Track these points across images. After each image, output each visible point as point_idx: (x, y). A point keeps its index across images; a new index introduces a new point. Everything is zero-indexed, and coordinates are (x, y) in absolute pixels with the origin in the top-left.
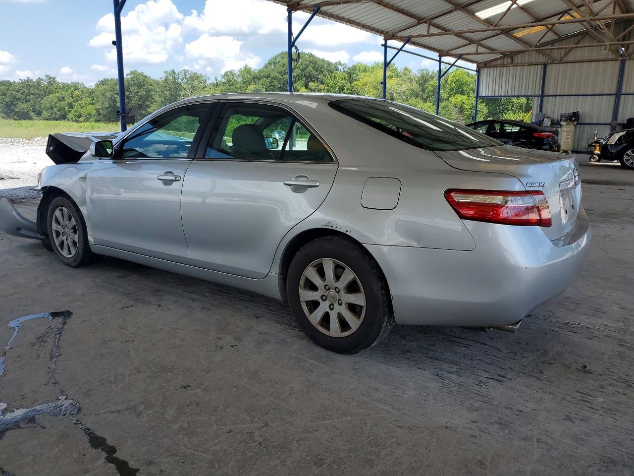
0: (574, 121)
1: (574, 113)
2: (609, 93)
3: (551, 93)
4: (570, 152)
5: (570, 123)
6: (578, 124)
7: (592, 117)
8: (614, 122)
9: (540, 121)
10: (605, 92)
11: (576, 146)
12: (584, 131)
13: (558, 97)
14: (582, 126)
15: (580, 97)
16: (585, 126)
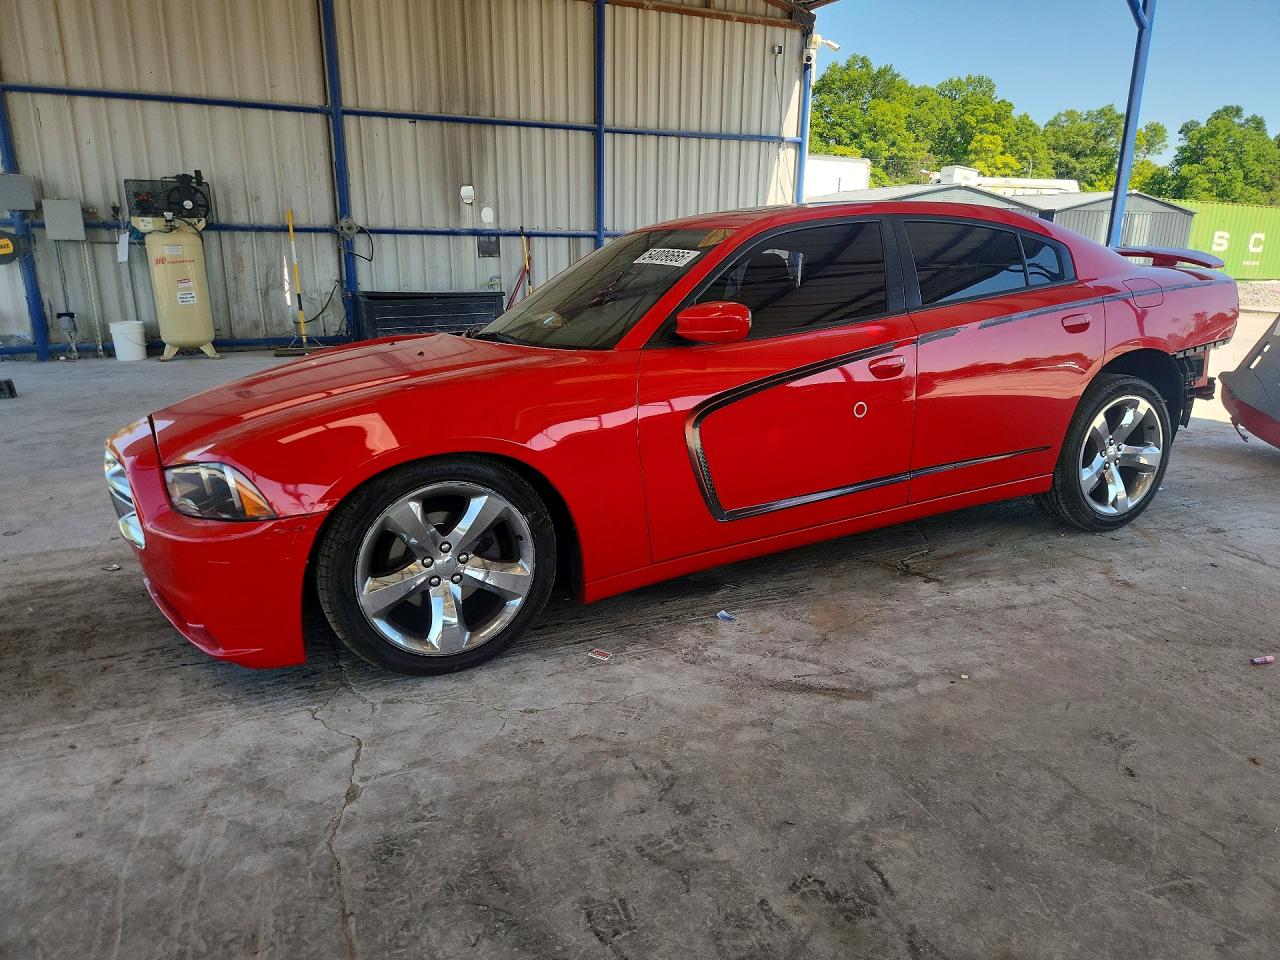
0: (191, 213)
1: (184, 179)
2: (299, 101)
3: (40, 78)
4: (208, 350)
5: (177, 223)
6: (209, 227)
7: (257, 199)
8: (343, 223)
9: (24, 214)
10: (284, 96)
11: (223, 325)
12: (238, 260)
13: (82, 102)
14: (225, 235)
15: (186, 108)
16: (239, 235)
